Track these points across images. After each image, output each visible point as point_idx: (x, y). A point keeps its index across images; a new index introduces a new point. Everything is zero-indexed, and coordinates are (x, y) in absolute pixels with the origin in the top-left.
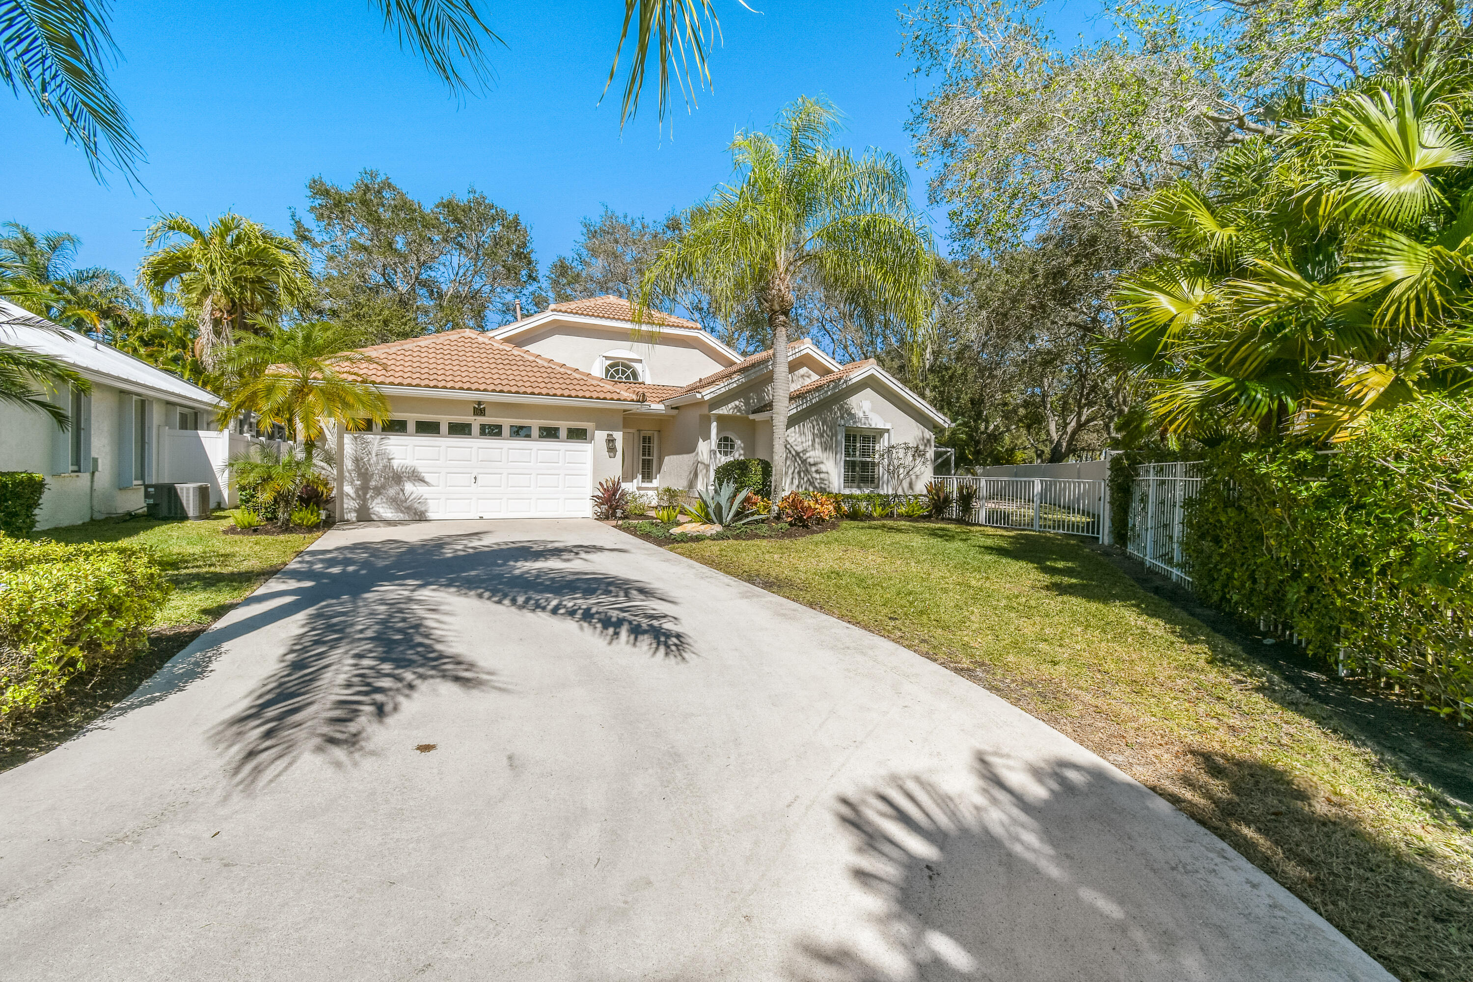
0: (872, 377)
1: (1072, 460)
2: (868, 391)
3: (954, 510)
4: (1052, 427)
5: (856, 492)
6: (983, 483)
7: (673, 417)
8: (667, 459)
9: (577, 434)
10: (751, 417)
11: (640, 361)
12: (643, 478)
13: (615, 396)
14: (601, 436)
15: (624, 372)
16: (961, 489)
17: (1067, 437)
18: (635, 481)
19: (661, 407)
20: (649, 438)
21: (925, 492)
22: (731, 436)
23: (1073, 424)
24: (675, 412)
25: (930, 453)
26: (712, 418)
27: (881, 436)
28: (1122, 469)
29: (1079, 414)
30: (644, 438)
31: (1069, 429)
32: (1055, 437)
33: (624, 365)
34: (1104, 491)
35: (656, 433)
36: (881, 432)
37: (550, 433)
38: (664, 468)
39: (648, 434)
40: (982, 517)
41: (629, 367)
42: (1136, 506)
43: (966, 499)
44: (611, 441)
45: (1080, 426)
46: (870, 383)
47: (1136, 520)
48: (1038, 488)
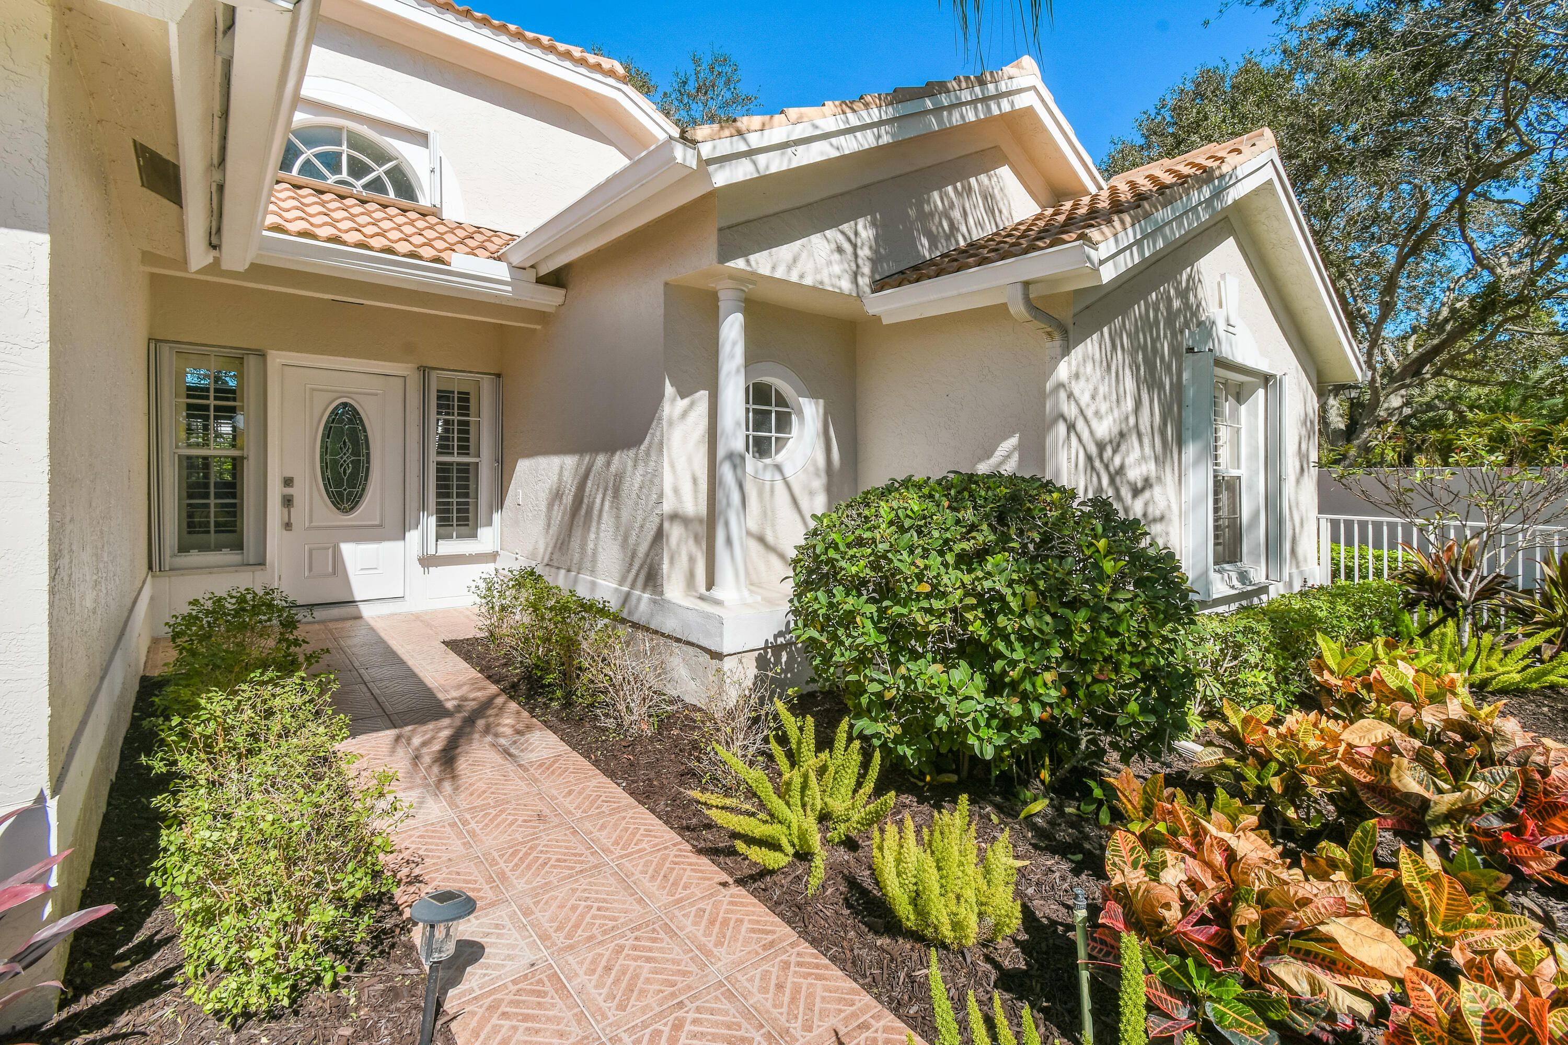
7: (542, 317)
8: (524, 467)
11: (421, 138)
12: (444, 521)
15: (358, 169)
18: (413, 536)
19: (501, 271)
20: (464, 398)
22: (779, 383)
24: (549, 298)
26: (726, 299)
30: (444, 397)
33: (356, 142)
35: (486, 384)
38: (517, 491)
39: (457, 382)
41: (381, 157)
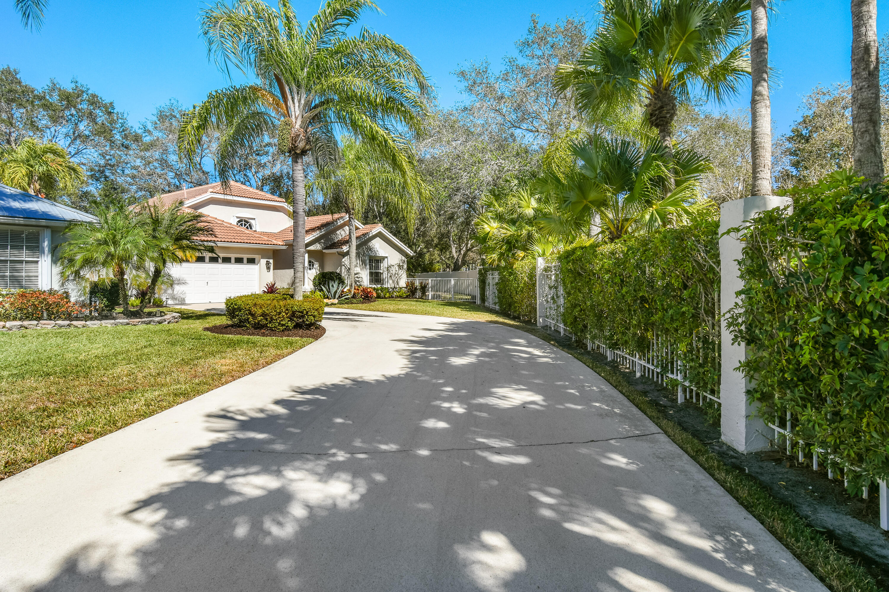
0: (380, 232)
1: (463, 269)
2: (378, 239)
3: (419, 294)
4: (454, 250)
5: (374, 286)
6: (430, 281)
9: (251, 261)
10: (324, 251)
11: (254, 219)
13: (270, 243)
14: (263, 261)
15: (245, 225)
16: (421, 283)
17: (461, 257)
21: (405, 286)
22: (312, 260)
23: (464, 249)
25: (405, 266)
26: (306, 252)
27: (384, 260)
28: (482, 274)
29: (467, 244)
31: (462, 252)
32: (455, 256)
33: (245, 221)
34: (477, 283)
36: (384, 258)
37: (239, 261)
40: (430, 297)
41: (248, 222)
42: (487, 287)
43: (424, 288)
44: (268, 263)
45: (468, 250)
46: (380, 235)
47: (487, 293)
48: (453, 282)
